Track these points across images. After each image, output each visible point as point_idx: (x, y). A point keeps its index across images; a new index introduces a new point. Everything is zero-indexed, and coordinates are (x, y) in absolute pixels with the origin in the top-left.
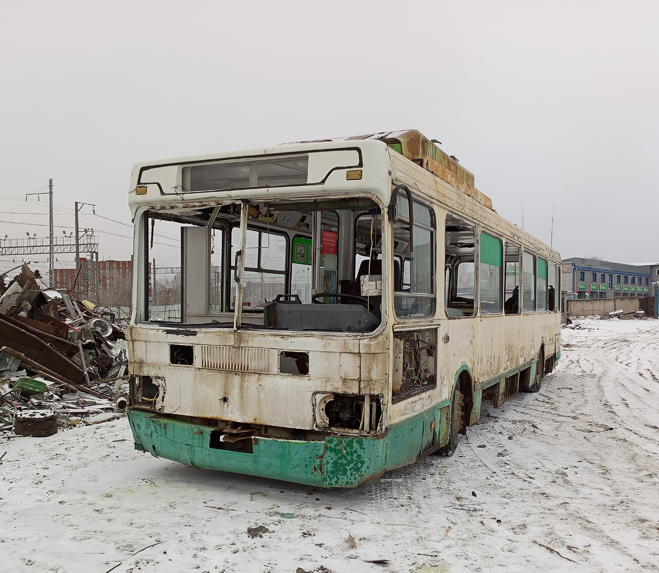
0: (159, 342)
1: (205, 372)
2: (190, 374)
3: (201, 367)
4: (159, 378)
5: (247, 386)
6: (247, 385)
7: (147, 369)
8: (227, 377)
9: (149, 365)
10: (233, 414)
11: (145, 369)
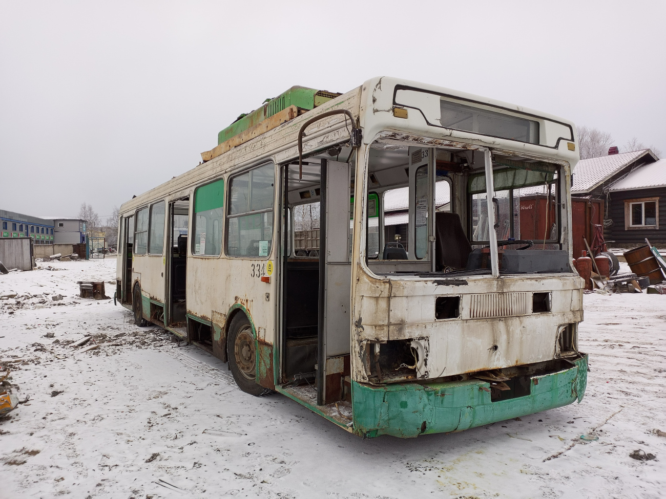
0: (424, 296)
1: (472, 323)
2: (457, 327)
3: (469, 318)
4: (423, 338)
5: (513, 331)
6: (512, 329)
7: (410, 331)
8: (493, 325)
9: (412, 325)
10: (500, 362)
11: (407, 331)
